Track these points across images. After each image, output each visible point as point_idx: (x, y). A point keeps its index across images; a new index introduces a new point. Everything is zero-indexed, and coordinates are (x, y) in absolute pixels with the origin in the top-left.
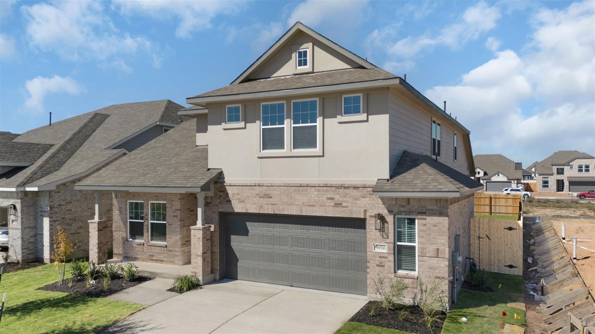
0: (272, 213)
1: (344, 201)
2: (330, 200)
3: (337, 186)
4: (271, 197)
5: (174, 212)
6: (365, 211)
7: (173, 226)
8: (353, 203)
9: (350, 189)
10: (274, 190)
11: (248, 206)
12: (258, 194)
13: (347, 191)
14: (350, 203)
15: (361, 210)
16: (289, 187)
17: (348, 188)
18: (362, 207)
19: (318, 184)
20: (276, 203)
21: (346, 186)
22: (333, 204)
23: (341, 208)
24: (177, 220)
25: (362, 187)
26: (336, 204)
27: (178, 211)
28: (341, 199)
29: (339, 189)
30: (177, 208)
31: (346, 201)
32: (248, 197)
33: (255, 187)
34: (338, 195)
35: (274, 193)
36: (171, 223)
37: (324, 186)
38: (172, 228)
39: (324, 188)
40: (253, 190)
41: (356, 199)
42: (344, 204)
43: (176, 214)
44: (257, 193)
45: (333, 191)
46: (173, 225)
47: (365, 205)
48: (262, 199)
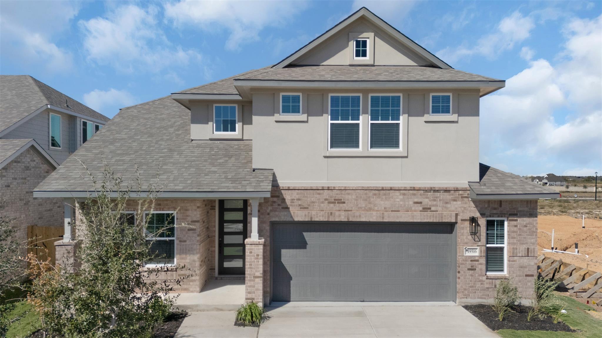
0: (346, 220)
1: (434, 206)
2: (417, 205)
3: (427, 189)
4: (344, 203)
5: (189, 224)
6: (457, 215)
8: (444, 207)
9: (441, 192)
10: (349, 194)
11: (314, 213)
12: (326, 200)
13: (438, 194)
14: (439, 207)
15: (453, 214)
16: (367, 191)
17: (438, 191)
18: (453, 211)
19: (405, 187)
20: (350, 209)
21: (437, 189)
22: (421, 208)
23: (431, 212)
24: (195, 235)
25: (454, 190)
26: (423, 209)
27: (196, 223)
28: (430, 203)
29: (428, 192)
30: (196, 219)
31: (435, 205)
32: (313, 202)
33: (322, 191)
34: (427, 198)
35: (349, 197)
36: (185, 239)
37: (411, 189)
38: (188, 245)
39: (410, 191)
40: (319, 194)
41: (447, 203)
42: (433, 209)
43: (193, 227)
44: (325, 197)
45: (421, 195)
46: (188, 241)
47: (456, 208)
48: (332, 205)
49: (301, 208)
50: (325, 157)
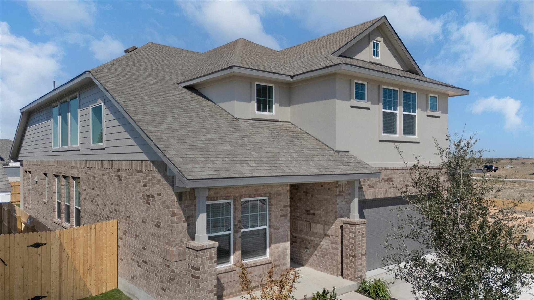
4: (393, 181)
5: (281, 210)
7: (281, 230)
10: (395, 173)
11: (377, 191)
12: (383, 179)
20: (396, 186)
24: (286, 221)
27: (287, 208)
30: (286, 204)
32: (376, 182)
33: (381, 171)
35: (395, 176)
36: (278, 226)
38: (279, 232)
43: (284, 213)
44: (383, 177)
46: (281, 228)
48: (386, 184)
49: (370, 187)
50: (380, 141)
